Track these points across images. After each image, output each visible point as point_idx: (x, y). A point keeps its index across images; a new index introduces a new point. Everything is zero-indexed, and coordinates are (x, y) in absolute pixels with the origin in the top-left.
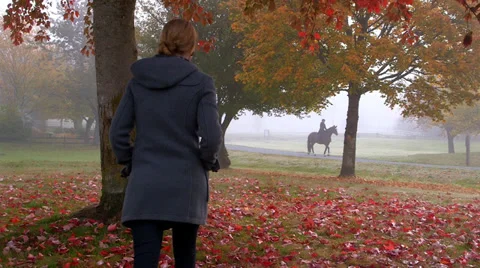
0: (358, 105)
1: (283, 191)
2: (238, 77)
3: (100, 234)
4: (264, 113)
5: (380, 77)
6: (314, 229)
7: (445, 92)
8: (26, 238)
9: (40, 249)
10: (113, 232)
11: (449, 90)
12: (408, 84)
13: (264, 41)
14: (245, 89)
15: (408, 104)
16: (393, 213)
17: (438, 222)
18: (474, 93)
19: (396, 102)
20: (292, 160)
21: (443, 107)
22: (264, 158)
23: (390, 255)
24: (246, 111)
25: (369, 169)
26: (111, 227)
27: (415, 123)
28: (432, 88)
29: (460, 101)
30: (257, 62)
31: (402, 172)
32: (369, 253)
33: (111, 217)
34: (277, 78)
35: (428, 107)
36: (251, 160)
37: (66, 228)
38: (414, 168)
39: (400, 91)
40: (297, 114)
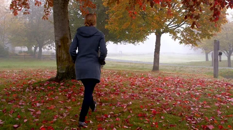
0: (160, 39)
1: (125, 75)
2: (106, 27)
3: (58, 86)
4: (118, 43)
5: (169, 27)
6: (134, 85)
7: (198, 33)
8: (32, 88)
9: (38, 91)
10: (63, 85)
11: (200, 32)
12: (182, 30)
13: (118, 11)
14: (109, 32)
15: (182, 38)
16: (165, 80)
17: (181, 83)
18: (211, 33)
19: (177, 37)
20: (132, 65)
21: (197, 39)
22: (119, 64)
23: (159, 92)
24: (110, 42)
25: (167, 68)
26: (61, 84)
27: (190, 47)
28: (192, 31)
29: (205, 37)
30: (115, 20)
31: (182, 69)
32: (152, 91)
33: (61, 81)
34: (124, 27)
35: (190, 40)
36: (113, 65)
37: (45, 84)
38: (187, 67)
39: (178, 32)
40: (133, 43)
